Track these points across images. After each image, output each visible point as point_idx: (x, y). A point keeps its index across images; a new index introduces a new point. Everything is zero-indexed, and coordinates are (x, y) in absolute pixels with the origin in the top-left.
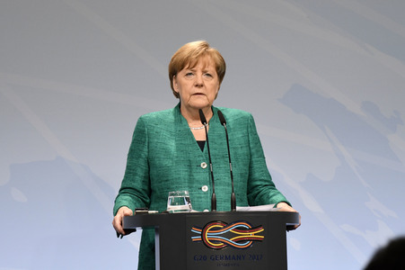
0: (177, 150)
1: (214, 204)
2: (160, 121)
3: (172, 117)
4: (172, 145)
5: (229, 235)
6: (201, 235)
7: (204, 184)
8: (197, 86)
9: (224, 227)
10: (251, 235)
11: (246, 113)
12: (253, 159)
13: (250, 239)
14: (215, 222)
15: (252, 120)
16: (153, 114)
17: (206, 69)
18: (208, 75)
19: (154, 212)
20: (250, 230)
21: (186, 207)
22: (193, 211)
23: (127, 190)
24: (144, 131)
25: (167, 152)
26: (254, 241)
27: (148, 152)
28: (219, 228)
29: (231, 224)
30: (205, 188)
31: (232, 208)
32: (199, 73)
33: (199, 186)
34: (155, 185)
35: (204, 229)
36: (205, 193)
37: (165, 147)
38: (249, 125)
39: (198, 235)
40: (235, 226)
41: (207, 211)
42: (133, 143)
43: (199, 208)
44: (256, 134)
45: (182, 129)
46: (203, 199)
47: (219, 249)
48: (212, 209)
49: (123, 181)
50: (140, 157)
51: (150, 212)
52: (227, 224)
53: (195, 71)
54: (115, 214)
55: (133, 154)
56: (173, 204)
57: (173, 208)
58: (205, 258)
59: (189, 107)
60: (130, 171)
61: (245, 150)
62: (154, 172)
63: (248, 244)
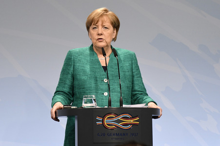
0: (91, 71)
1: (110, 103)
2: (81, 53)
3: (88, 52)
4: (88, 68)
5: (119, 121)
6: (102, 121)
7: (106, 92)
8: (98, 34)
9: (116, 117)
10: (132, 121)
11: (132, 52)
12: (134, 79)
13: (130, 124)
14: (110, 114)
15: (135, 56)
16: (77, 49)
17: (104, 24)
18: (106, 28)
19: (75, 107)
20: (131, 119)
21: (94, 104)
22: (97, 107)
23: (60, 93)
24: (71, 59)
25: (84, 71)
26: (133, 125)
27: (74, 71)
28: (113, 117)
29: (119, 115)
30: (106, 94)
31: (120, 106)
32: (100, 27)
33: (103, 92)
34: (76, 90)
35: (104, 117)
36: (106, 97)
37: (83, 68)
38: (133, 59)
39: (100, 121)
40: (122, 116)
41: (106, 107)
42: (64, 65)
43: (102, 105)
44: (137, 64)
45: (94, 59)
46: (104, 100)
47: (112, 129)
48: (109, 106)
49: (58, 87)
50: (68, 73)
51: (72, 107)
52: (117, 115)
53: (98, 26)
54: (52, 107)
55: (64, 72)
56: (85, 103)
57: (85, 105)
58: (104, 135)
59: (96, 47)
60: (62, 81)
61: (130, 73)
62: (76, 83)
63: (130, 126)
